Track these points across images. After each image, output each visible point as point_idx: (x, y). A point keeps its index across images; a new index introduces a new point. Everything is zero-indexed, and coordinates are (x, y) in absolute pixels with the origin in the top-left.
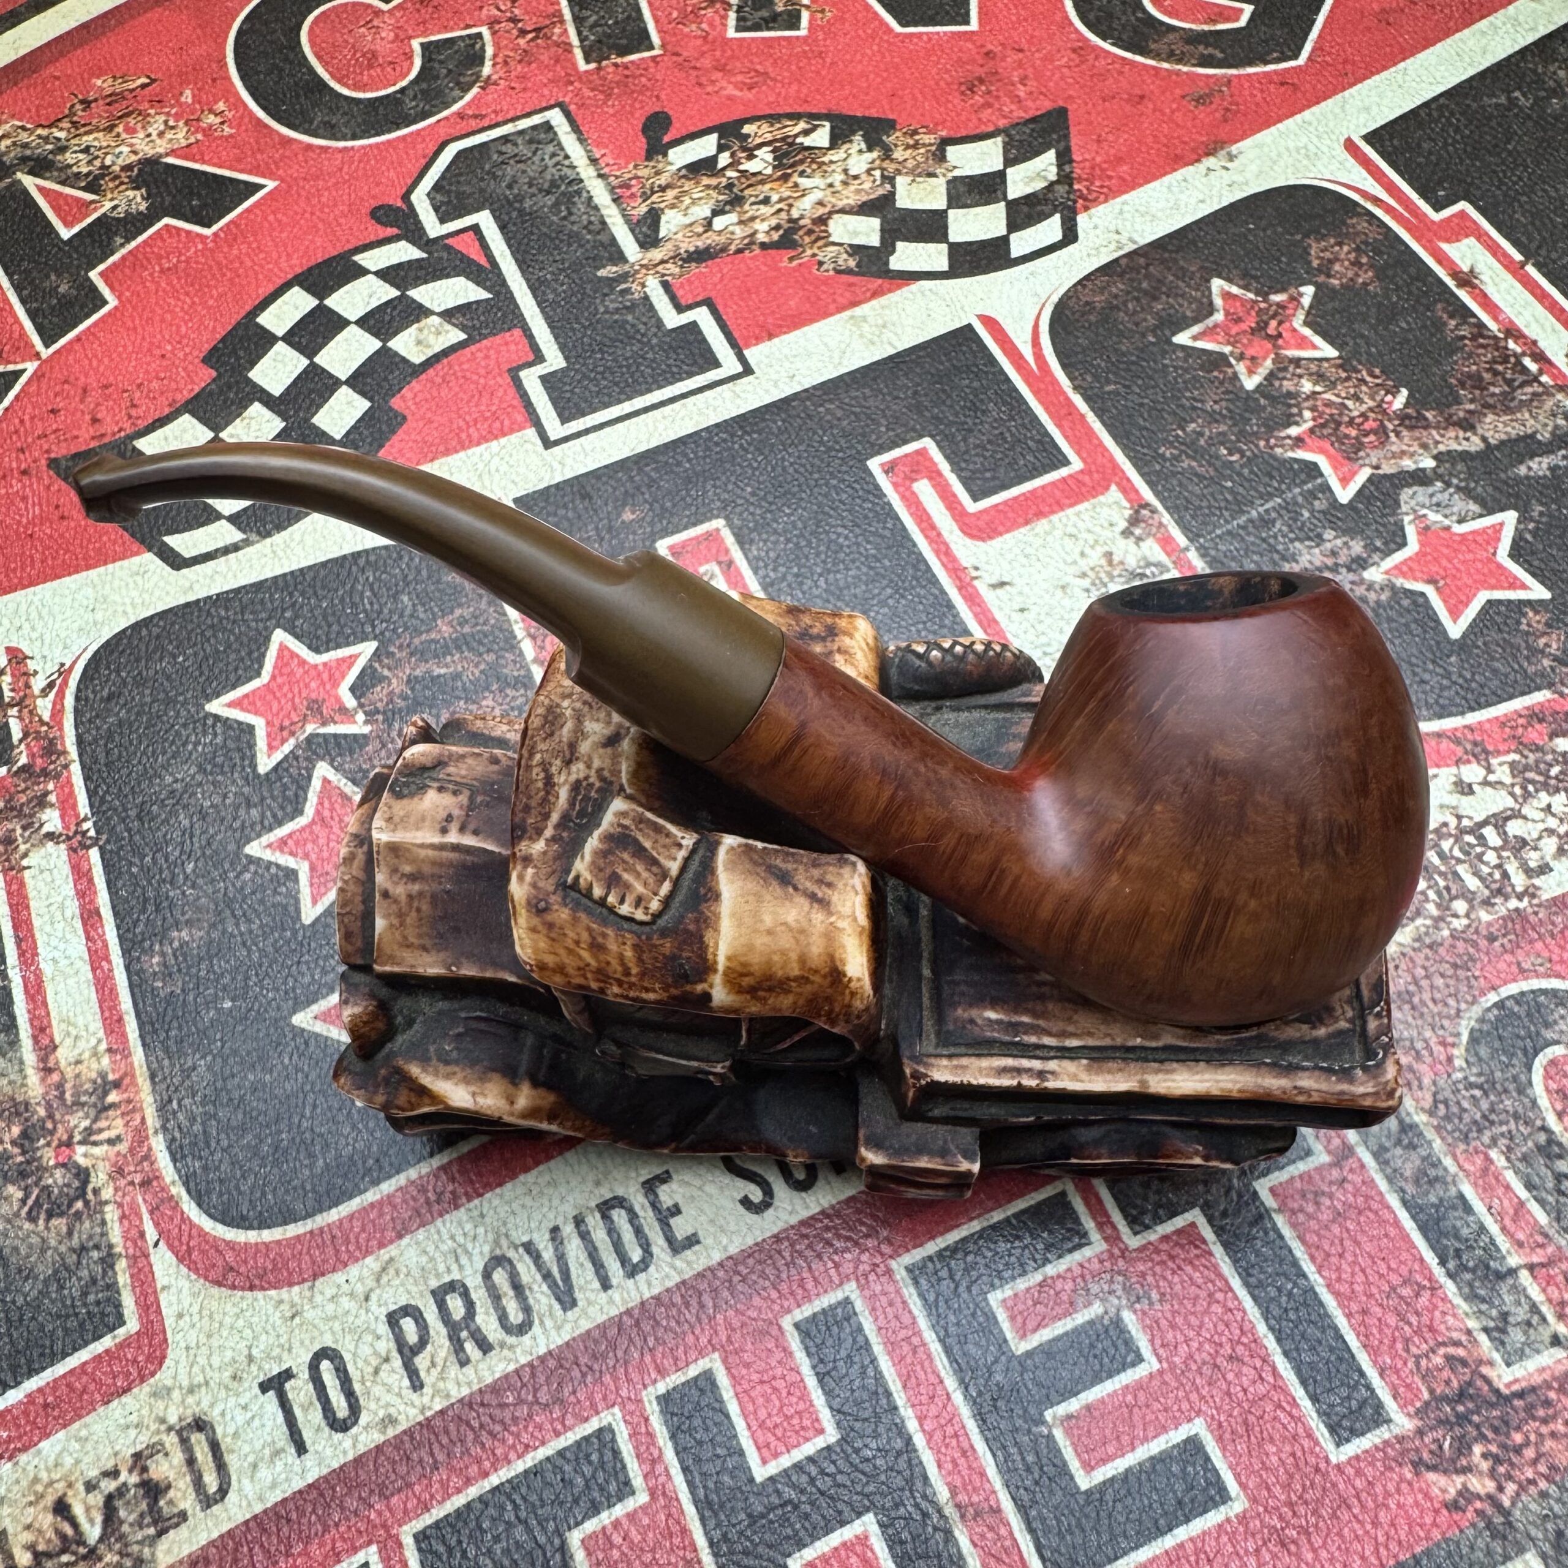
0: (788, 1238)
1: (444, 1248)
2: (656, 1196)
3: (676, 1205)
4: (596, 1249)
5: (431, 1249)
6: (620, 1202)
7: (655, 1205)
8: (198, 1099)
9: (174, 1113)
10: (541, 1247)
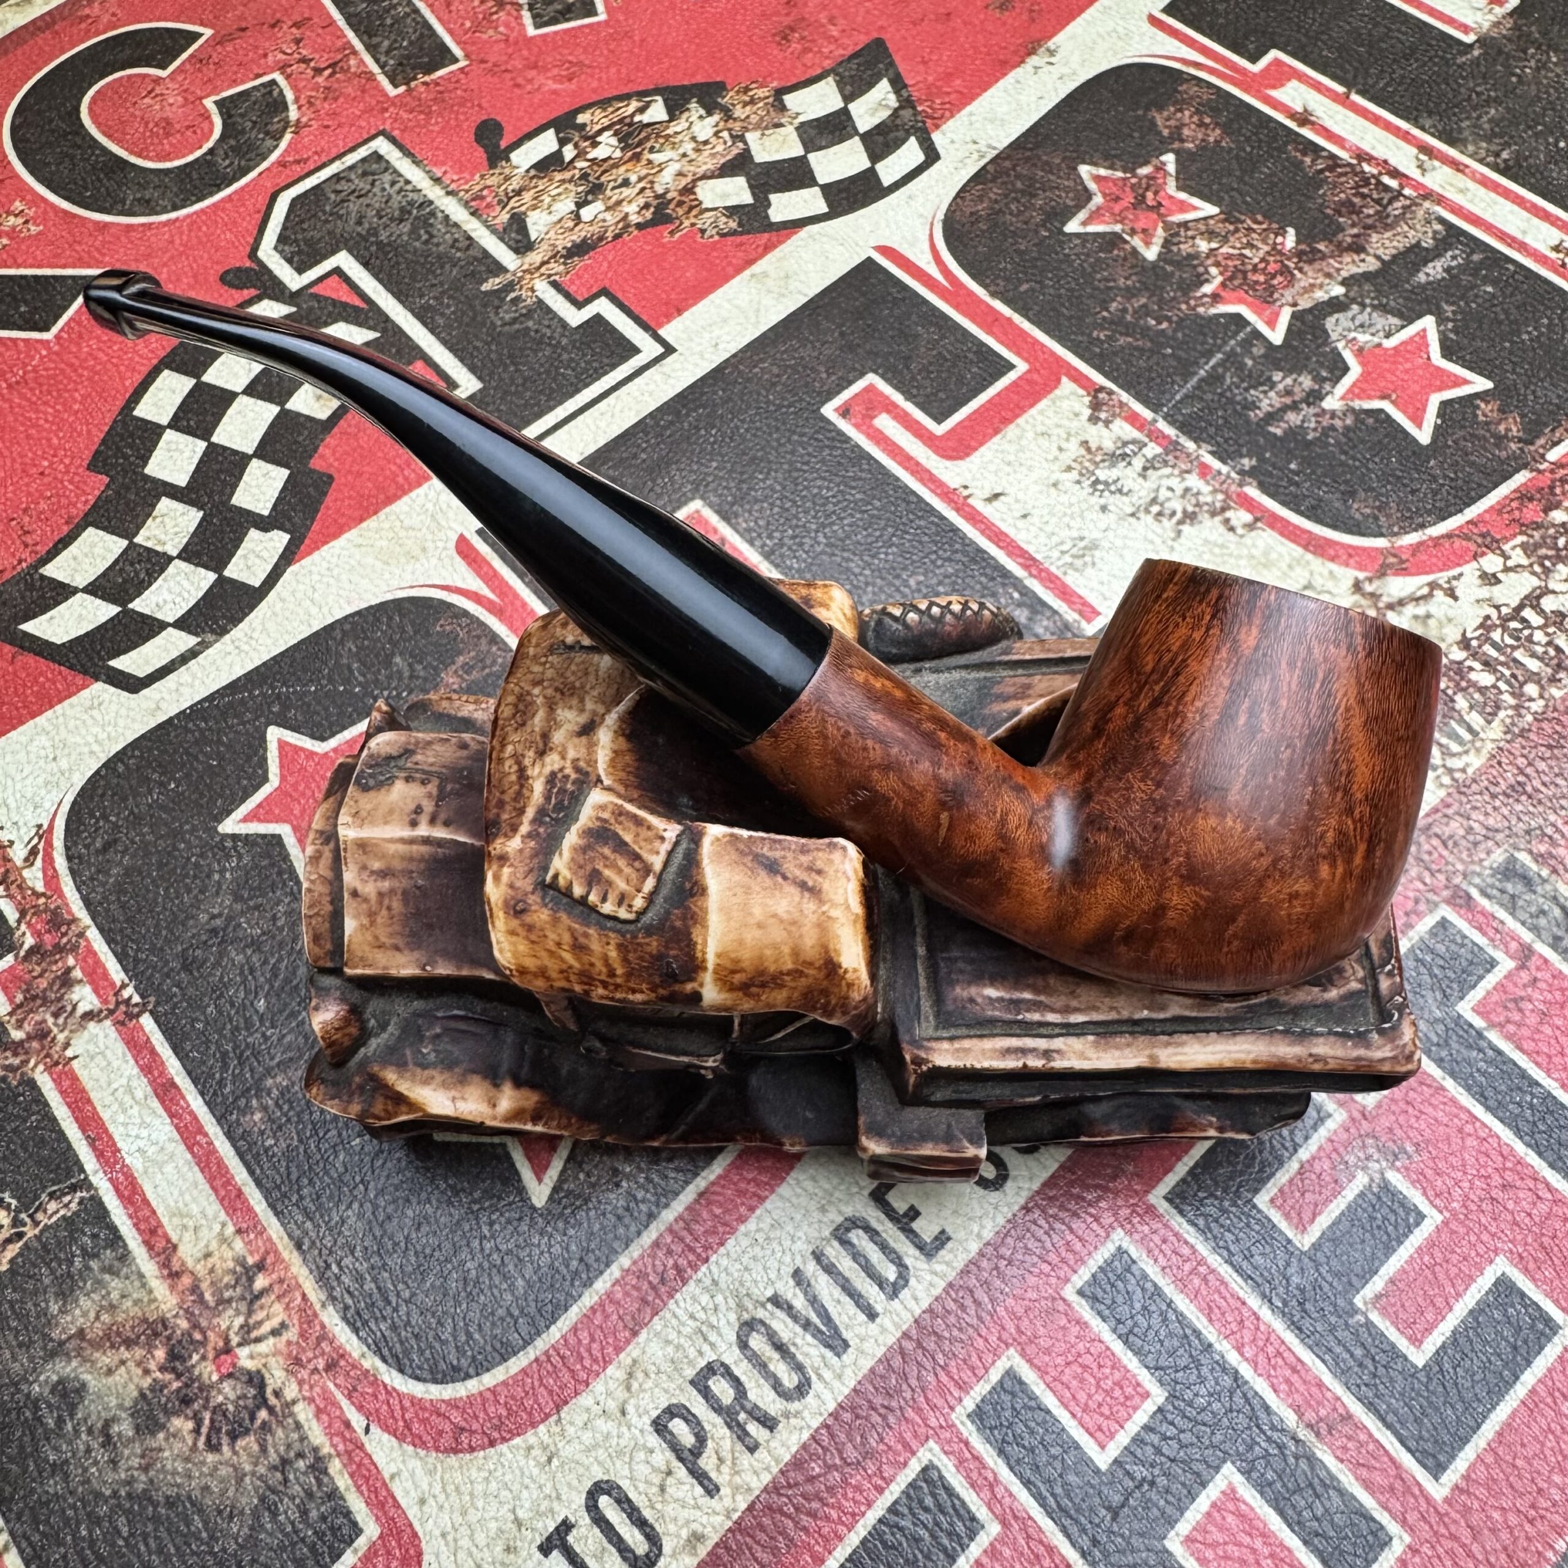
0: (1037, 1205)
1: (687, 1330)
2: (888, 1204)
3: (912, 1208)
4: (847, 1280)
5: (673, 1336)
6: (853, 1223)
7: (890, 1213)
8: (358, 1254)
9: (338, 1278)
10: (789, 1296)
